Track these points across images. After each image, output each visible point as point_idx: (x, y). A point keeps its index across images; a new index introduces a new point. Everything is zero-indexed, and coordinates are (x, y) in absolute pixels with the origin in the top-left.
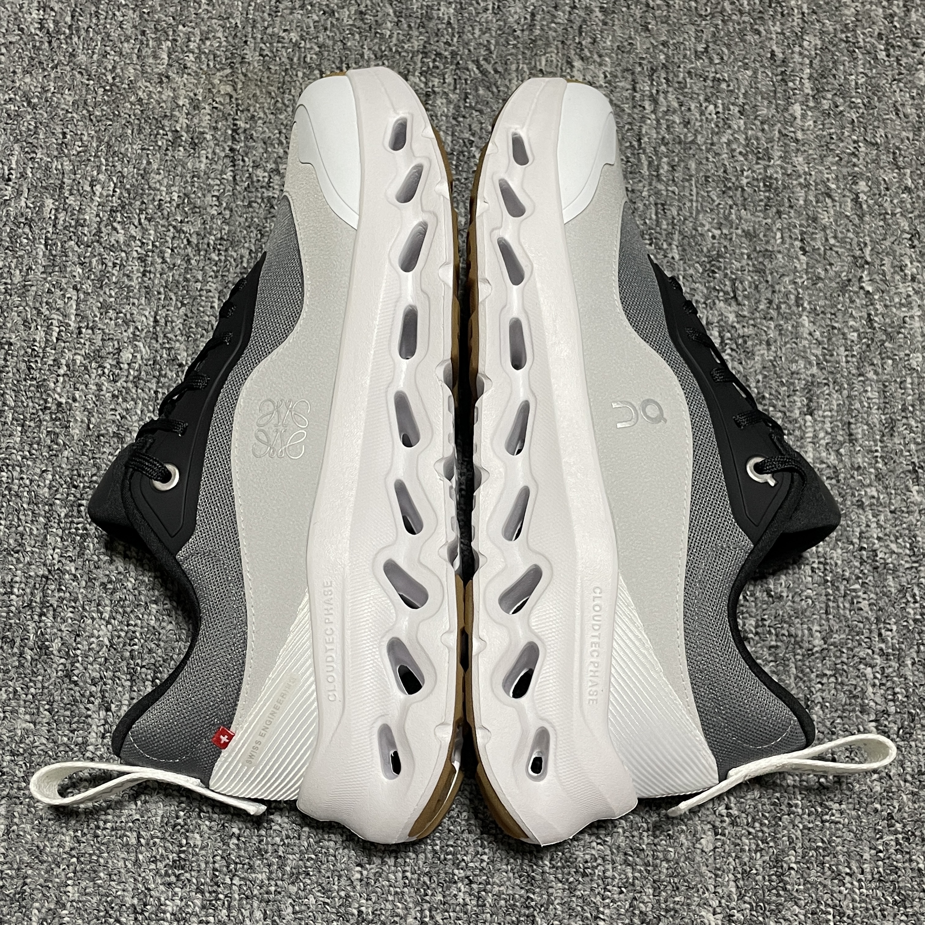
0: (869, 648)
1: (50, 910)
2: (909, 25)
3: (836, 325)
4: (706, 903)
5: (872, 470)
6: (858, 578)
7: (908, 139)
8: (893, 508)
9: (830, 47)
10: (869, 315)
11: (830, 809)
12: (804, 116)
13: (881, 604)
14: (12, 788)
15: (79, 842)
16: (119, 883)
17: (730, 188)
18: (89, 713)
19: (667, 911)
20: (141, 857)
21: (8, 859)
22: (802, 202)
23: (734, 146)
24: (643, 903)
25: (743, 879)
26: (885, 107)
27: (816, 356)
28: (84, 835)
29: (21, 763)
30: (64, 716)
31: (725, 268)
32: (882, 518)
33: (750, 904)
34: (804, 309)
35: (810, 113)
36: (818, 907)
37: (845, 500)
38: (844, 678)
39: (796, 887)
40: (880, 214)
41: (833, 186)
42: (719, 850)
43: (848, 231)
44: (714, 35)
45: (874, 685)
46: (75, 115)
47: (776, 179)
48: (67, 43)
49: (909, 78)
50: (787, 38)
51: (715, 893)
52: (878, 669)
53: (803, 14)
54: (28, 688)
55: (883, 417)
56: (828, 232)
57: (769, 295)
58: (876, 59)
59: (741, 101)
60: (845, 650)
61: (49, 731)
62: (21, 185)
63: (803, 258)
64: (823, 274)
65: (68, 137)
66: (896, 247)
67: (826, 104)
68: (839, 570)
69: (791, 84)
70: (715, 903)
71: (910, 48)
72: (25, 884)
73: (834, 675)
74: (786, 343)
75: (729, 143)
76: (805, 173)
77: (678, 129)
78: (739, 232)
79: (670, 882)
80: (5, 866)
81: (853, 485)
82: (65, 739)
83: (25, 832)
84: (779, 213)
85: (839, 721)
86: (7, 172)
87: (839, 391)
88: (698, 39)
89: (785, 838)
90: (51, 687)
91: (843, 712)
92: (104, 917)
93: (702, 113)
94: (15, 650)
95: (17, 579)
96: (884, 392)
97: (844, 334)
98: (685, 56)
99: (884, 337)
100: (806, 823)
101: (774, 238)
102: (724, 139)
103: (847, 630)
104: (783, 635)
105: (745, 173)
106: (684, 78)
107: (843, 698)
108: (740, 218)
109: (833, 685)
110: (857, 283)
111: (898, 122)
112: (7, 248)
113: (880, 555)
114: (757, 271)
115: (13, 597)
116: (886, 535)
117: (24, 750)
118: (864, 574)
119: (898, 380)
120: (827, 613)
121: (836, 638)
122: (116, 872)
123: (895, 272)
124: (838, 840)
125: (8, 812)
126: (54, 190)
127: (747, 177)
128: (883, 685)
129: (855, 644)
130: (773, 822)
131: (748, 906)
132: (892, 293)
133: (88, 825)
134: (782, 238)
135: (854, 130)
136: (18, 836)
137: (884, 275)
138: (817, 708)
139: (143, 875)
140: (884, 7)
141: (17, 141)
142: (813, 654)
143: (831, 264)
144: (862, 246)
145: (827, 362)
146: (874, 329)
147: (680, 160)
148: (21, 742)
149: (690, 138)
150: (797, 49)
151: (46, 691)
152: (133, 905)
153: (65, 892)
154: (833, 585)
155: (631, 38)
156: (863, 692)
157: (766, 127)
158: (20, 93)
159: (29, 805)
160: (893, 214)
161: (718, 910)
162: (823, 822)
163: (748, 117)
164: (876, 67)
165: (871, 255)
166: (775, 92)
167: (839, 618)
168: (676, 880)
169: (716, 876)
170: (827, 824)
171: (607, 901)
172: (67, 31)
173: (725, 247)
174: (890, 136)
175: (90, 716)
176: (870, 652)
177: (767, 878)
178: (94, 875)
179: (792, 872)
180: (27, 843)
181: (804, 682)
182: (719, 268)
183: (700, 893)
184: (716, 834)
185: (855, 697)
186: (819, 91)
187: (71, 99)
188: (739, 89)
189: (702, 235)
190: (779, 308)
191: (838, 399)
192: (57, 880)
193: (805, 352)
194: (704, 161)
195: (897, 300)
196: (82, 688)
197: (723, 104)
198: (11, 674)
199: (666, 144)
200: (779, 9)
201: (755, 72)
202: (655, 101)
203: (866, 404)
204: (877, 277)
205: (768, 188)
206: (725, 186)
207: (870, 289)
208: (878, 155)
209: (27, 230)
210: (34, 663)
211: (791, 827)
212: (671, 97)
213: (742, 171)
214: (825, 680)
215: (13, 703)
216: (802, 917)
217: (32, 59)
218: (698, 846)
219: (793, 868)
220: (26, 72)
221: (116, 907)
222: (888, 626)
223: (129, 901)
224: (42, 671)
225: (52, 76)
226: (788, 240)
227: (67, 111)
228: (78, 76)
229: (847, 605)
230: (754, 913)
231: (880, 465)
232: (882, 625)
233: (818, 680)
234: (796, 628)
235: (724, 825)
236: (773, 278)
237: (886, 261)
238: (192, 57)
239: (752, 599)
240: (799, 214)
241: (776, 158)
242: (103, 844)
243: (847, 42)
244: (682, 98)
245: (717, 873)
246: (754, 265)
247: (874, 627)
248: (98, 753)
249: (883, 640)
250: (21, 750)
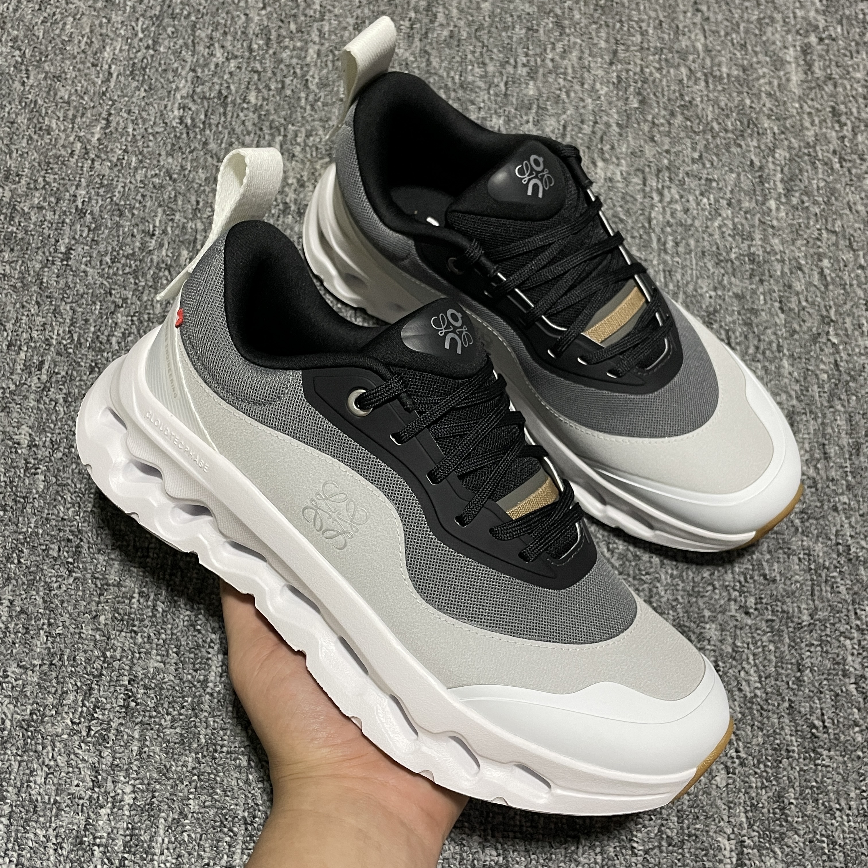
0: (848, 624)
1: (174, 819)
2: (857, 145)
3: (810, 368)
4: (721, 831)
5: (844, 482)
6: (836, 567)
7: (860, 229)
8: (861, 512)
9: (797, 159)
10: (836, 361)
11: (821, 755)
12: (778, 209)
13: (856, 589)
14: (144, 716)
15: (199, 763)
16: (232, 799)
17: (722, 261)
18: (210, 656)
19: (689, 836)
20: (251, 777)
21: (139, 776)
22: (779, 273)
23: (724, 229)
24: (669, 828)
25: (752, 811)
26: (841, 205)
27: (796, 391)
28: (204, 756)
29: (152, 695)
30: (189, 658)
31: (720, 321)
32: (853, 520)
33: (758, 832)
34: (784, 355)
35: (782, 207)
36: (814, 836)
37: (823, 505)
38: (828, 648)
39: (796, 819)
40: (841, 285)
41: (803, 262)
42: (731, 786)
43: (816, 296)
44: (706, 146)
45: (853, 654)
46: (206, 188)
47: (758, 256)
48: (201, 134)
49: (858, 184)
50: (763, 151)
51: (729, 822)
52: (855, 641)
53: (774, 134)
54: (160, 634)
55: (850, 441)
56: (801, 296)
57: (756, 343)
58: (832, 168)
59: (728, 195)
60: (828, 625)
61: (176, 670)
62: (163, 239)
63: (782, 316)
64: (797, 328)
65: (201, 204)
66: (855, 310)
67: (795, 201)
68: (821, 561)
69: (767, 185)
70: (729, 831)
71: (858, 161)
72: (154, 797)
73: (820, 645)
74: (771, 380)
75: (720, 227)
76: (781, 251)
77: (680, 215)
78: (731, 294)
79: (691, 812)
80: (138, 781)
81: (829, 493)
82: (190, 677)
83: (154, 753)
84: (761, 281)
85: (825, 682)
86: (151, 229)
87: (815, 419)
88: (694, 149)
89: (785, 778)
90: (179, 634)
91: (829, 674)
92: (220, 826)
93: (698, 204)
94: (150, 603)
95: (152, 545)
96: (851, 421)
97: (816, 375)
98: (684, 161)
99: (849, 379)
100: (802, 766)
101: (759, 299)
102: (716, 224)
103: (829, 608)
104: (778, 611)
105: (734, 250)
106: (683, 178)
107: (828, 664)
108: (731, 283)
109: (819, 653)
110: (825, 336)
111: (851, 216)
112: (151, 287)
113: (853, 550)
114: (746, 324)
115: (149, 560)
116: (856, 533)
117: (156, 686)
118: (841, 564)
119: (861, 412)
120: (812, 595)
121: (821, 615)
122: (229, 789)
123: (855, 329)
124: (829, 781)
125: (141, 736)
126: (189, 244)
127: (735, 253)
128: (859, 654)
129: (837, 620)
130: (775, 764)
131: (756, 834)
132: (853, 345)
133: (207, 749)
134: (765, 300)
135: (817, 221)
136: (149, 756)
137: (846, 330)
138: (808, 671)
139: (253, 792)
140: (836, 131)
141: (160, 206)
142: (802, 627)
143: (804, 321)
144: (828, 308)
145: (804, 395)
146: (840, 371)
147: (683, 238)
148: (153, 678)
149: (689, 222)
150: (770, 159)
151: (174, 637)
152: (244, 817)
153: (187, 805)
154: (816, 572)
155: (641, 146)
156: (844, 659)
157: (748, 216)
158: (164, 170)
159: (158, 731)
160: (851, 285)
161: (732, 836)
162: (816, 765)
163: (734, 208)
164: (832, 175)
165: (836, 315)
166: (755, 191)
167: (822, 599)
168: (696, 810)
169: (730, 808)
170: (819, 767)
171: (640, 826)
172: (201, 126)
173: (720, 305)
174: (845, 226)
175: (210, 659)
176: (849, 628)
177: (771, 811)
178: (211, 791)
179: (792, 806)
180: (156, 762)
181: (796, 650)
182: (716, 321)
183: (717, 821)
184: (728, 773)
185: (838, 663)
186: (789, 191)
187: (203, 176)
188: (726, 187)
189: (701, 295)
190: (764, 353)
191: (814, 425)
192: (181, 794)
193: (786, 387)
194: (701, 240)
195: (857, 350)
196: (204, 635)
197: (714, 198)
198: (146, 622)
199: (671, 226)
200: (756, 129)
201: (739, 175)
202: (661, 194)
203: (836, 430)
204: (840, 332)
205: (752, 261)
206: (718, 259)
207: (835, 341)
208: (837, 241)
209: (167, 273)
210: (164, 614)
211: (790, 768)
212: (674, 191)
213: (731, 249)
214: (812, 649)
215: (147, 646)
216: (802, 845)
217: (173, 145)
218: (713, 782)
219: (792, 803)
220: (168, 154)
221: (230, 819)
222: (862, 607)
223: (240, 813)
224: (171, 621)
225: (190, 158)
226: (769, 302)
227: (200, 185)
228: (210, 159)
229: (829, 589)
230: (762, 840)
231: (850, 478)
232: (857, 606)
233: (807, 648)
234: (788, 606)
235: (735, 765)
236: (758, 330)
237: (848, 320)
238: (299, 148)
239: (751, 581)
240: (777, 282)
241: (757, 239)
242: (220, 765)
243: (809, 155)
244: (681, 192)
245: (730, 805)
246: (743, 320)
247: (850, 607)
248: (217, 689)
249: (858, 618)
250: (153, 685)
